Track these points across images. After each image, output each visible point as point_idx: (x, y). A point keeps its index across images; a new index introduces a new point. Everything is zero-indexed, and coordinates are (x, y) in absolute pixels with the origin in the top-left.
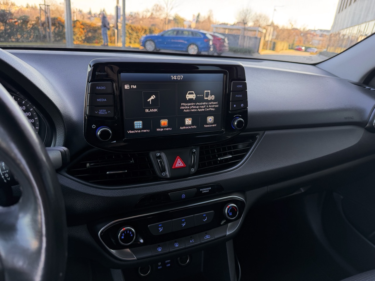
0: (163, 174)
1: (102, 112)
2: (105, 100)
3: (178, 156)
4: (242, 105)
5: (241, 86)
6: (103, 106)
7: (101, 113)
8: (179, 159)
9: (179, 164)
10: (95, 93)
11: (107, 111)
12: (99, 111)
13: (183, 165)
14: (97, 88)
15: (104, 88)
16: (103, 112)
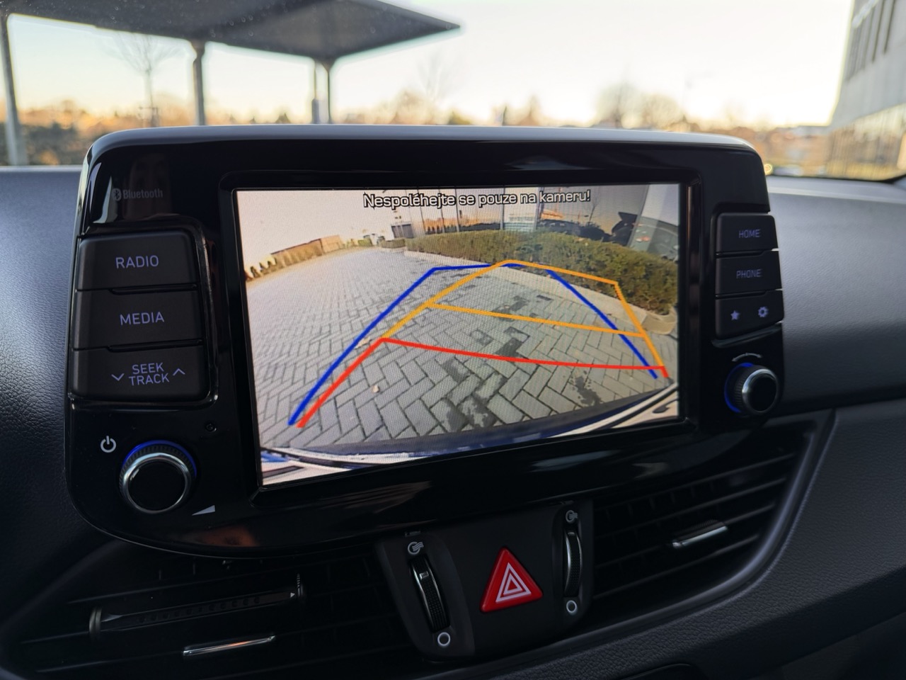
0: (444, 640)
1: (145, 376)
2: (160, 317)
3: (506, 547)
4: (763, 312)
5: (755, 233)
6: (147, 347)
7: (140, 380)
8: (509, 567)
9: (512, 586)
10: (111, 290)
11: (168, 369)
12: (131, 372)
13: (528, 592)
14: (119, 262)
15: (154, 261)
16: (152, 375)
